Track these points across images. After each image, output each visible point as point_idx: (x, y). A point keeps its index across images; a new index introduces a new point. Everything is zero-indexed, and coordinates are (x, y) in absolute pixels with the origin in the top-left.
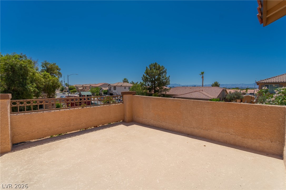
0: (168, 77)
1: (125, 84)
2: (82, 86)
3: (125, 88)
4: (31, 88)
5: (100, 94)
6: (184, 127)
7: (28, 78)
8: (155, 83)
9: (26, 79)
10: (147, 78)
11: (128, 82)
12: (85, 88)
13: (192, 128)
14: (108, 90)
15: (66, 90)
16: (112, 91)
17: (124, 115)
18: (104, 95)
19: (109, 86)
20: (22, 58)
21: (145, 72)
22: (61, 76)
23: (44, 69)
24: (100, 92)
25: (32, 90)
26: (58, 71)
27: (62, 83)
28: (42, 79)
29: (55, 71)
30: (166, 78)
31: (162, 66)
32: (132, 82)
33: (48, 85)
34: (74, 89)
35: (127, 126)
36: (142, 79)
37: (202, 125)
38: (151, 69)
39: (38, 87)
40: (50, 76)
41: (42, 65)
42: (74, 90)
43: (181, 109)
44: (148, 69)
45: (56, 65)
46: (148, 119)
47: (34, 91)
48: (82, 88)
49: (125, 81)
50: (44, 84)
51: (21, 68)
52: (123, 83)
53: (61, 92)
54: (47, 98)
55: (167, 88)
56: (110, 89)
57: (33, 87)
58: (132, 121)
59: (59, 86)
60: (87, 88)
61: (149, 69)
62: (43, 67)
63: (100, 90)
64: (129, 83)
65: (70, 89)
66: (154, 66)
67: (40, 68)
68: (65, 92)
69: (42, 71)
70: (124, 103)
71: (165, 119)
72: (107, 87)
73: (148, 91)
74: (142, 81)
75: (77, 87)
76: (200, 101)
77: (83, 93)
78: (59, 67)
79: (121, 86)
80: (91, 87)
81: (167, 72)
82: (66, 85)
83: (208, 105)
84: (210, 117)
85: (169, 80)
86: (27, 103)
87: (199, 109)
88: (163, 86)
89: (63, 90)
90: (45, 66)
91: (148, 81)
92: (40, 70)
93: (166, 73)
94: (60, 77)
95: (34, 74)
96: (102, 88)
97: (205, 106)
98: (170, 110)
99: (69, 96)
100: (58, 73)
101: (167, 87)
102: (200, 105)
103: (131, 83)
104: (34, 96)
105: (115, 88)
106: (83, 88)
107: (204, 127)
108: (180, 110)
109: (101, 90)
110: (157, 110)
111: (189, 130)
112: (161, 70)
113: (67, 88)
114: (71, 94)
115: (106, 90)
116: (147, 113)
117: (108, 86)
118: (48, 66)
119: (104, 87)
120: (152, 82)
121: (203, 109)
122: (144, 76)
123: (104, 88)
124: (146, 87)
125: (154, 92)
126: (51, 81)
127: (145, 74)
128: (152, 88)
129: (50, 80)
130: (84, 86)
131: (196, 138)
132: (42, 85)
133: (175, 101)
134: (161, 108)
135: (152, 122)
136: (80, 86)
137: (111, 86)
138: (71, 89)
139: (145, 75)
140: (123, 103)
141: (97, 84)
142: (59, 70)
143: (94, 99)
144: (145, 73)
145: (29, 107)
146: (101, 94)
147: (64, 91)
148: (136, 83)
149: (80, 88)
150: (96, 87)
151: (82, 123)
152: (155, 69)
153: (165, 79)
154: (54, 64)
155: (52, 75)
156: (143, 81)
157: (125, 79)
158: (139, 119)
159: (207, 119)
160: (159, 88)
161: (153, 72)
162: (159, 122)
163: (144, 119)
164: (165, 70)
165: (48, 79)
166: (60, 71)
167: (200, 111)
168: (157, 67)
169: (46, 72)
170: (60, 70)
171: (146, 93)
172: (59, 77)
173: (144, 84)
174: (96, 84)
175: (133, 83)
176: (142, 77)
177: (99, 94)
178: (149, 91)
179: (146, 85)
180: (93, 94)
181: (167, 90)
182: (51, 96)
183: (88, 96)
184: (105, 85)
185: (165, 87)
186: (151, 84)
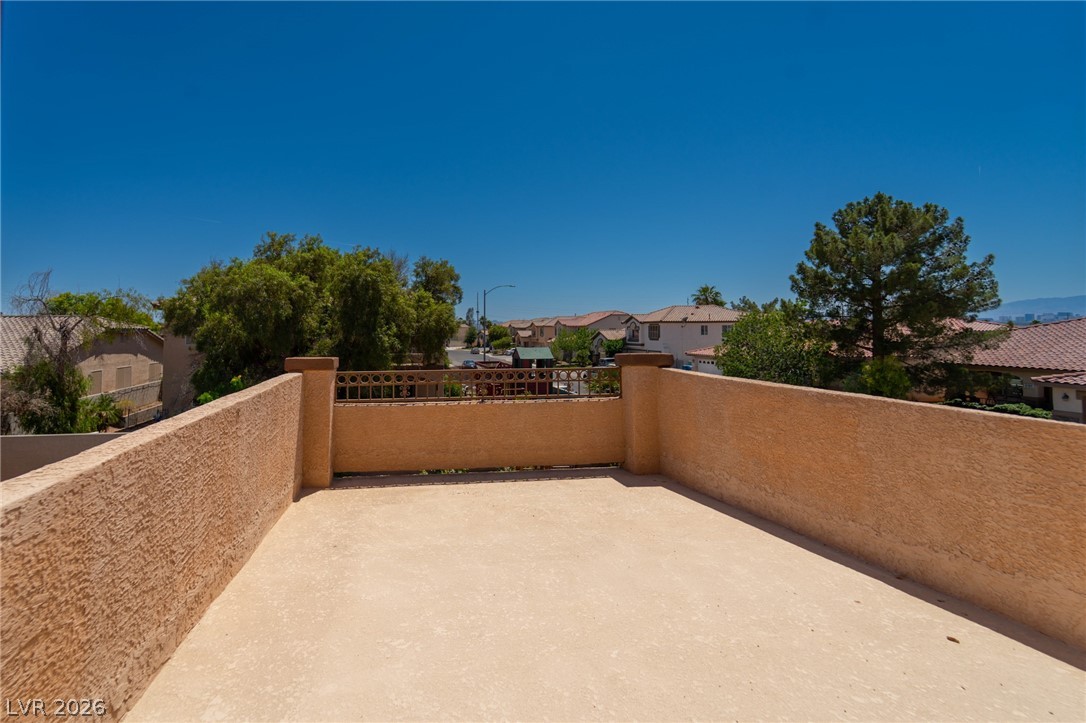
0: (980, 261)
1: (706, 313)
2: (529, 325)
3: (704, 330)
4: (386, 338)
5: (595, 360)
6: (879, 534)
7: (381, 310)
8: (877, 303)
9: (376, 313)
10: (821, 278)
11: (721, 304)
12: (538, 333)
13: (922, 544)
14: (624, 339)
15: (481, 341)
16: (643, 345)
17: (624, 443)
18: (608, 361)
19: (628, 324)
20: (372, 257)
21: (808, 249)
22: (460, 298)
23: (419, 280)
24: (593, 348)
25: (387, 345)
26: (453, 283)
27: (472, 316)
28: (412, 311)
29: (447, 283)
30: (965, 268)
31: (926, 206)
32: (744, 301)
33: (427, 328)
34: (506, 335)
35: (628, 486)
36: (795, 286)
37: (978, 540)
38: (844, 232)
39: (400, 336)
40: (432, 300)
41: (415, 271)
42: (504, 339)
43: (861, 445)
44: (827, 234)
45: (448, 266)
46: (717, 472)
47: (392, 347)
48: (530, 333)
49: (706, 297)
50: (415, 325)
51: (367, 286)
52: (693, 310)
53: (467, 348)
54: (422, 368)
55: (976, 326)
56: (634, 337)
57: (389, 336)
58: (659, 473)
59: (452, 331)
60: (545, 331)
61: (837, 231)
62: (418, 275)
63: (594, 338)
64: (729, 306)
65: (494, 337)
66: (870, 212)
67: (412, 279)
68: (479, 346)
69: (415, 288)
70: (623, 395)
71: (788, 481)
72: (620, 329)
73: (834, 346)
74: (793, 298)
75: (515, 330)
76: (958, 413)
77: (525, 354)
78: (456, 272)
79: (685, 320)
80: (559, 328)
81: (966, 232)
82: (483, 323)
83: (1006, 438)
84: (1020, 501)
85: (986, 282)
86: (374, 379)
87: (955, 451)
88: (941, 316)
89: (473, 341)
90: (423, 271)
91: (832, 292)
92: (410, 284)
93: (966, 241)
94: (457, 301)
95: (394, 299)
96: (602, 332)
97: (990, 440)
98: (810, 444)
99: (484, 362)
100: (451, 289)
101: (973, 319)
102: (961, 434)
103: (734, 307)
104: (393, 360)
105: (654, 329)
106: (534, 334)
107: (993, 552)
108: (855, 447)
109: (595, 342)
110: (753, 435)
111: (908, 555)
112: (923, 230)
113: (487, 333)
114: (495, 353)
115: (617, 341)
116: (714, 445)
117: (627, 321)
118: (430, 271)
119: (610, 329)
120: (856, 297)
121: (975, 454)
122: (801, 269)
123: (609, 332)
124: (821, 326)
125: (873, 350)
126: (434, 317)
127: (809, 258)
128: (861, 328)
129: (431, 314)
130: (536, 324)
131: (940, 603)
132: (412, 327)
133: (828, 405)
134: (768, 429)
135: (733, 488)
136: (522, 326)
137: (638, 324)
138: (498, 338)
139: (809, 265)
140: (621, 397)
141: (583, 317)
142: (456, 281)
143: (569, 375)
144: (806, 254)
145: (378, 389)
146: (598, 355)
147: (475, 343)
148: (764, 307)
149: (524, 332)
150: (579, 327)
151: (479, 450)
152: (872, 226)
153: (957, 277)
154: (443, 264)
155: (438, 297)
156: (796, 296)
157: (705, 290)
158: (684, 466)
159: (1009, 513)
160: (913, 330)
161: (860, 246)
162: (763, 493)
163: (701, 471)
164: (949, 223)
165: (428, 311)
166: (459, 284)
167: (961, 465)
168: (890, 214)
169: (423, 290)
170: (457, 278)
171: (816, 353)
172: (454, 301)
173: (807, 307)
174: (577, 318)
175: (747, 306)
176: (792, 278)
177: (590, 357)
178: (841, 347)
179: (819, 316)
180: (567, 357)
181: (980, 338)
182: (433, 362)
183: (540, 363)
184: (612, 320)
185: (958, 325)
186: (849, 310)
